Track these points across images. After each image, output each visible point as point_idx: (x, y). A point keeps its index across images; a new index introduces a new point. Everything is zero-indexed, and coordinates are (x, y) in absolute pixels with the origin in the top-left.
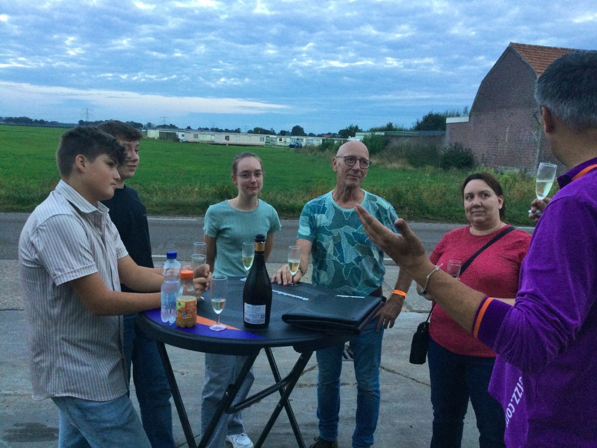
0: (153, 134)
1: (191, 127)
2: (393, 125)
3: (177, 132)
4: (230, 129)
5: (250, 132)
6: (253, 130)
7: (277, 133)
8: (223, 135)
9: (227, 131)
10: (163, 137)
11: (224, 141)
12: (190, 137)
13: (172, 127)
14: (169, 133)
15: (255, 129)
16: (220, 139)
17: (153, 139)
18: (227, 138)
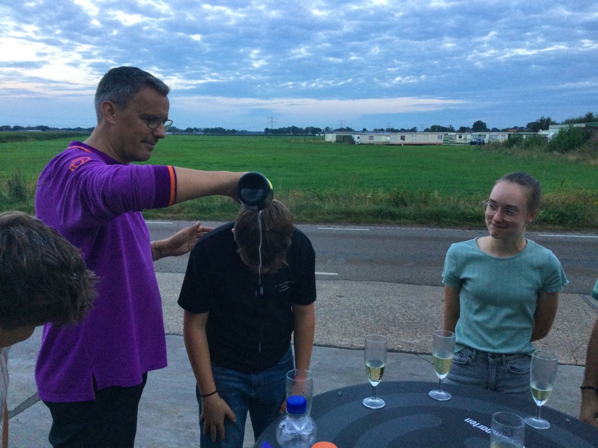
0: (331, 138)
1: (367, 129)
2: (594, 115)
3: (353, 135)
4: (406, 128)
5: (427, 130)
6: (430, 128)
7: (456, 130)
8: (399, 136)
9: (403, 131)
10: (340, 140)
11: (399, 141)
12: (365, 139)
13: (349, 130)
14: (345, 136)
15: (432, 127)
16: (396, 139)
17: (330, 143)
18: (403, 138)
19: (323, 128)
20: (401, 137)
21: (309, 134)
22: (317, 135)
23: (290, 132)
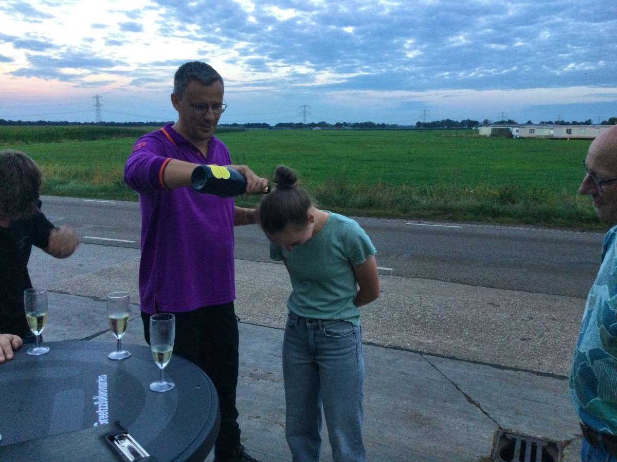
0: (485, 131)
1: (532, 122)
4: (579, 121)
5: (604, 123)
6: (607, 120)
8: (565, 129)
9: (575, 123)
10: (496, 134)
11: (565, 135)
12: (525, 133)
13: (511, 123)
14: (503, 130)
15: (610, 119)
16: (561, 132)
17: (485, 136)
18: (569, 131)
19: (481, 121)
20: (567, 130)
21: (464, 127)
22: (474, 128)
23: (444, 126)
